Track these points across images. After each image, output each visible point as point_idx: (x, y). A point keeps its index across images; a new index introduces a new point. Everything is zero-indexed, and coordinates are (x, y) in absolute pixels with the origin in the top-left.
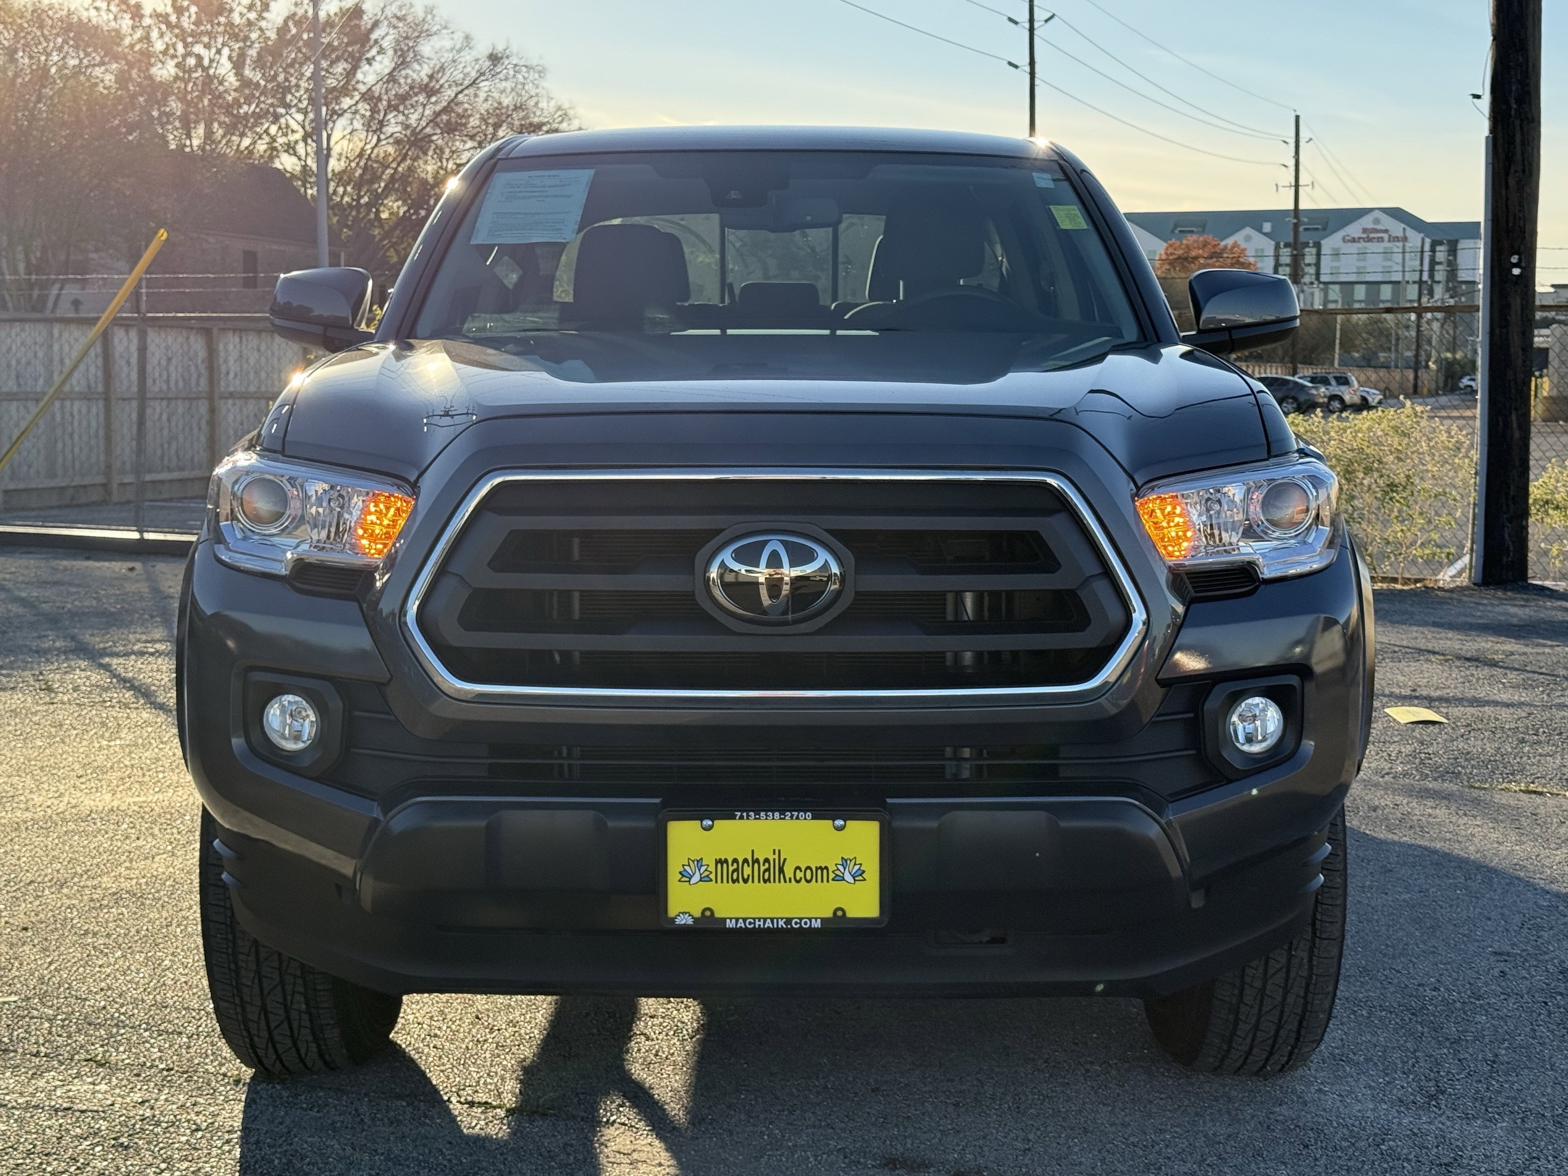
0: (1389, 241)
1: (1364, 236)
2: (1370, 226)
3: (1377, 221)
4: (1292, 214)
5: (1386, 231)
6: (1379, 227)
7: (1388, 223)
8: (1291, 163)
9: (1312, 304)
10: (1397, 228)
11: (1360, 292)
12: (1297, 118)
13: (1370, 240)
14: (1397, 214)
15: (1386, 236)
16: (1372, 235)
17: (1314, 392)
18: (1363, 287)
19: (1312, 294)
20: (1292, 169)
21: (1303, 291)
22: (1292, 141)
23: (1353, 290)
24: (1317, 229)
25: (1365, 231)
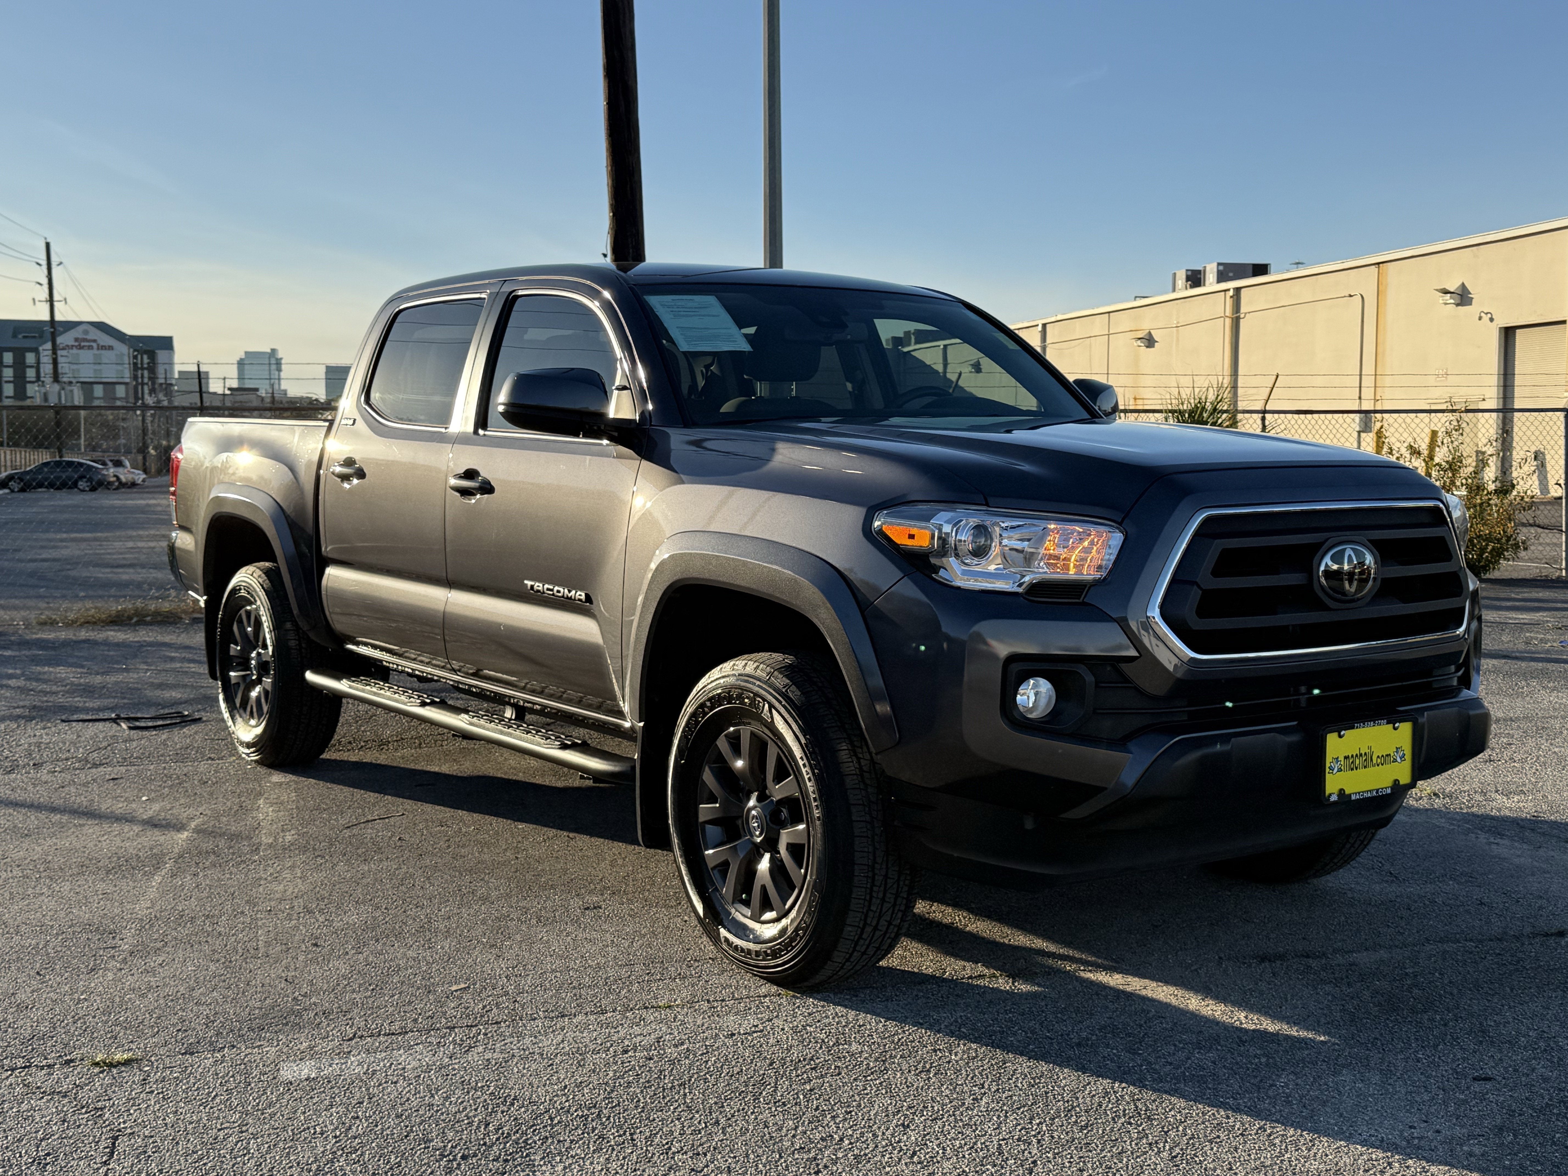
0: (98, 349)
1: (77, 344)
2: (80, 336)
3: (86, 332)
4: (49, 324)
5: (95, 341)
6: (89, 337)
7: (95, 334)
8: (45, 281)
9: (73, 401)
10: (105, 339)
11: (99, 391)
12: (48, 245)
13: (81, 347)
14: (102, 327)
15: (95, 345)
16: (83, 344)
17: (105, 472)
18: (101, 387)
19: (72, 391)
20: (46, 287)
21: (63, 389)
22: (44, 263)
23: (114, 389)
24: (34, 337)
25: (76, 340)
